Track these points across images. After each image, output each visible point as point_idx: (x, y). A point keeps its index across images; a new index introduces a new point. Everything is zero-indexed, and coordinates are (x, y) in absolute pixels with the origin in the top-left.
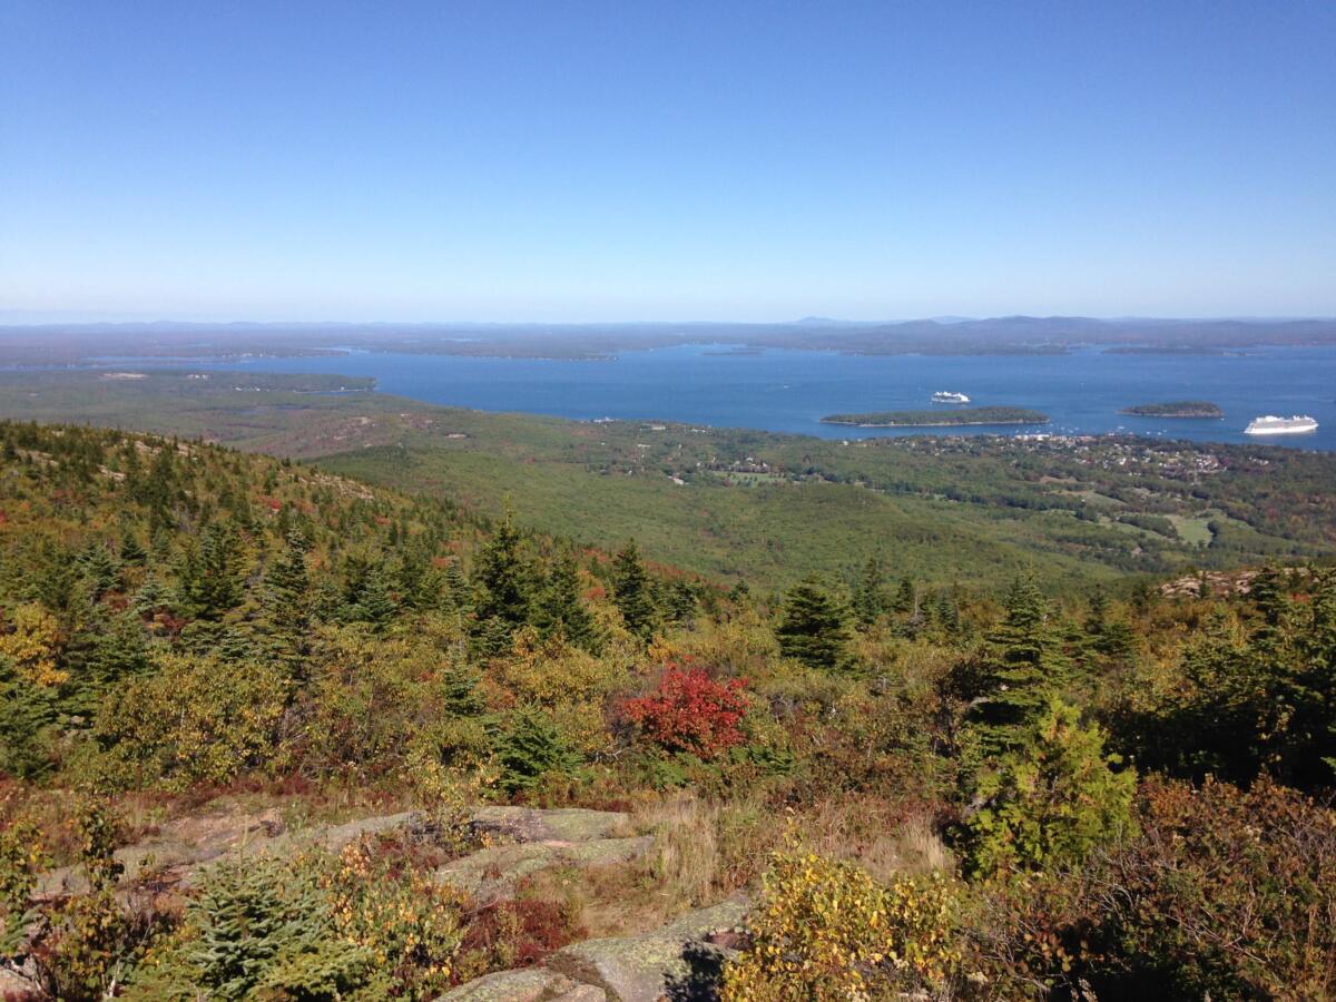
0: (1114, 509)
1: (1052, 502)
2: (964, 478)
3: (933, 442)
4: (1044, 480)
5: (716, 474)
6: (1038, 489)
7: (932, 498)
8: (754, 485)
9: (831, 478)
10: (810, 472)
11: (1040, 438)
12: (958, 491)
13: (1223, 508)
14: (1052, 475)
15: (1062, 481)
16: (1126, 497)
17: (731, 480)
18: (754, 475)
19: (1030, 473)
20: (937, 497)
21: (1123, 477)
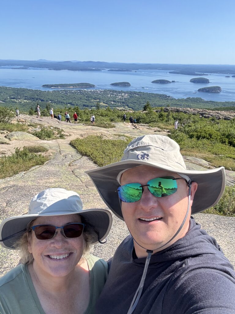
0: (106, 106)
1: (93, 105)
2: (74, 100)
3: (69, 91)
4: (92, 100)
5: (13, 100)
6: (91, 102)
7: (67, 105)
8: (23, 102)
9: (42, 100)
10: (37, 99)
11: (93, 90)
12: (73, 103)
13: (128, 105)
14: (94, 99)
15: (96, 100)
16: (109, 104)
17: (17, 101)
18: (23, 100)
19: (90, 99)
20: (68, 105)
21: (109, 99)
